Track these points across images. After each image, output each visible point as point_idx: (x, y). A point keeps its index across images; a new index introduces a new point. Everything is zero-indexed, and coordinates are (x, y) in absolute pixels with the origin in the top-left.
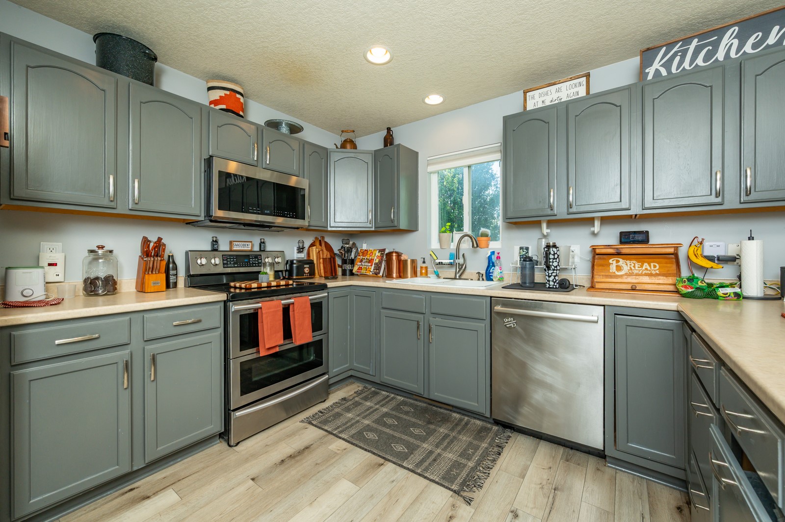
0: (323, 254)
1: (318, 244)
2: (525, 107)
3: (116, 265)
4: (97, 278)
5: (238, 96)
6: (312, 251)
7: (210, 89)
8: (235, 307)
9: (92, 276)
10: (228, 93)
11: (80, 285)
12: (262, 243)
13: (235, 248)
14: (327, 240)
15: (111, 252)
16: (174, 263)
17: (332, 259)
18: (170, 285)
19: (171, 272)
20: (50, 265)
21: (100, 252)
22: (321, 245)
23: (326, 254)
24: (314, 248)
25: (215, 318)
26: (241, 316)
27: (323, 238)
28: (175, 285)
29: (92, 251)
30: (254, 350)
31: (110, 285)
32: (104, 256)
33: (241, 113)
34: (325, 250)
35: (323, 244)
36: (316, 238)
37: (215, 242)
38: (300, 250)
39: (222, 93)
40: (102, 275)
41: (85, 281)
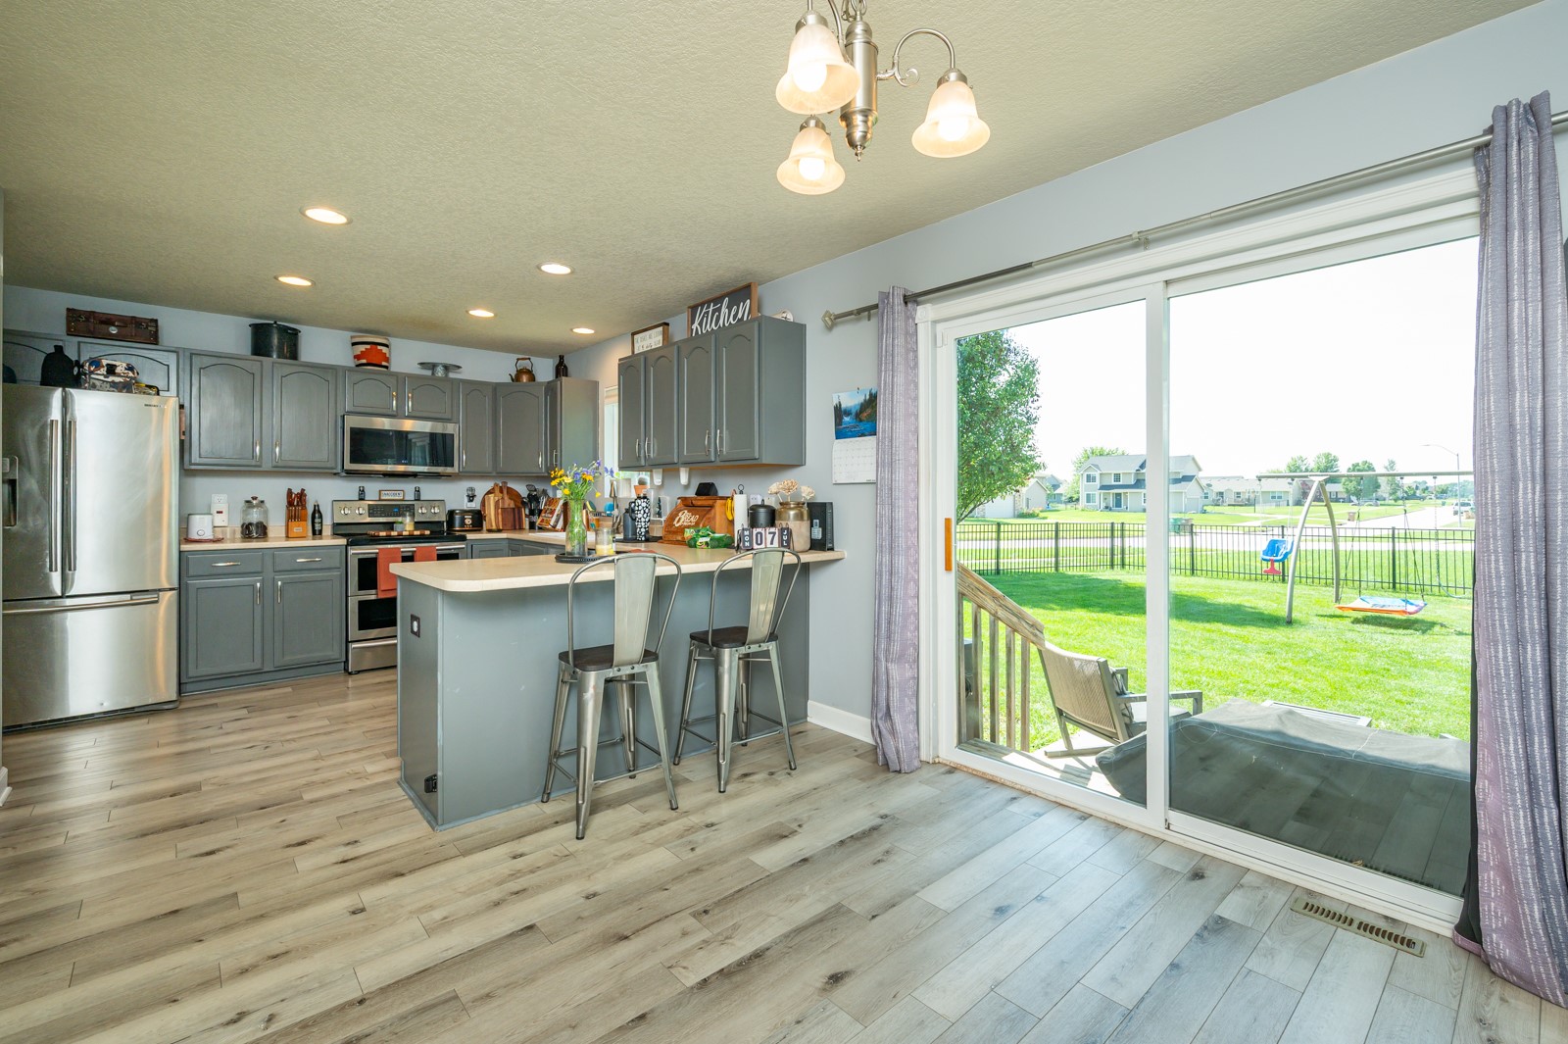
0: (503, 503)
1: (497, 491)
2: (633, 352)
3: (266, 512)
4: (251, 524)
5: (379, 347)
6: (489, 499)
7: (354, 344)
8: (352, 551)
9: (247, 522)
10: (368, 347)
11: (239, 530)
12: (418, 491)
13: (383, 498)
14: (510, 485)
15: (262, 502)
16: (319, 512)
17: (516, 510)
18: (317, 533)
19: (317, 520)
20: (218, 512)
21: (254, 502)
22: (501, 492)
23: (509, 503)
24: (492, 496)
25: (336, 560)
26: (359, 560)
27: (505, 483)
28: (321, 532)
29: (247, 502)
30: (374, 591)
31: (262, 531)
32: (257, 506)
33: (384, 363)
34: (506, 498)
35: (505, 492)
36: (496, 485)
37: (362, 492)
38: (471, 498)
39: (362, 348)
40: (255, 521)
41: (242, 526)
